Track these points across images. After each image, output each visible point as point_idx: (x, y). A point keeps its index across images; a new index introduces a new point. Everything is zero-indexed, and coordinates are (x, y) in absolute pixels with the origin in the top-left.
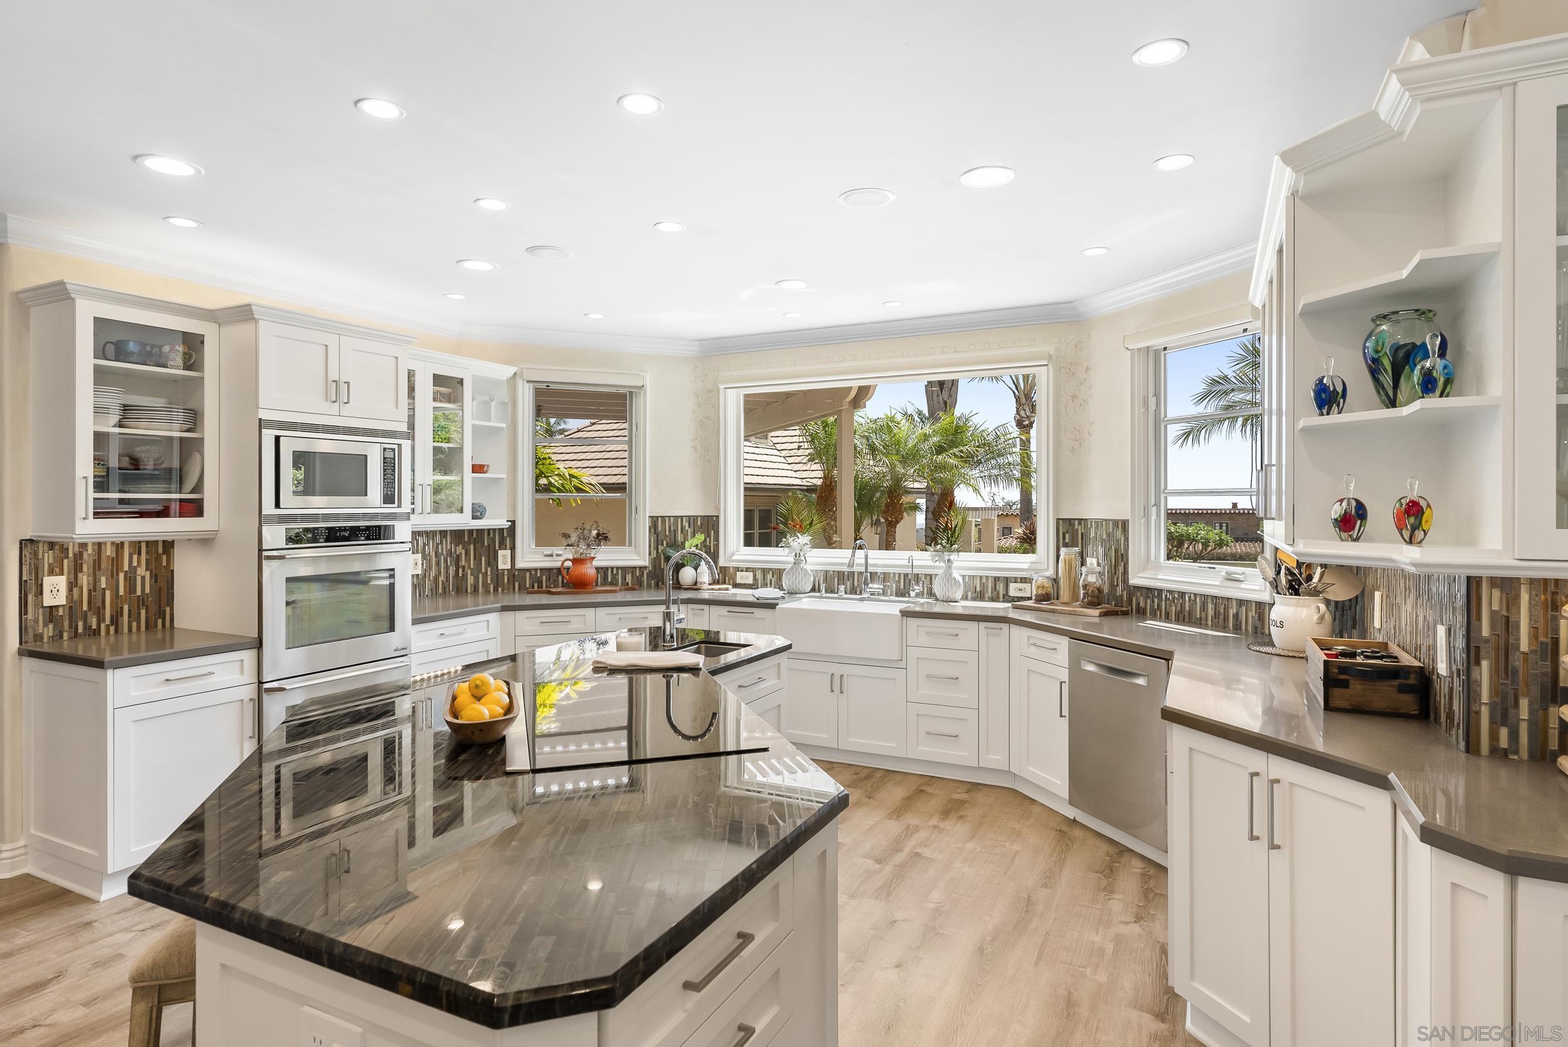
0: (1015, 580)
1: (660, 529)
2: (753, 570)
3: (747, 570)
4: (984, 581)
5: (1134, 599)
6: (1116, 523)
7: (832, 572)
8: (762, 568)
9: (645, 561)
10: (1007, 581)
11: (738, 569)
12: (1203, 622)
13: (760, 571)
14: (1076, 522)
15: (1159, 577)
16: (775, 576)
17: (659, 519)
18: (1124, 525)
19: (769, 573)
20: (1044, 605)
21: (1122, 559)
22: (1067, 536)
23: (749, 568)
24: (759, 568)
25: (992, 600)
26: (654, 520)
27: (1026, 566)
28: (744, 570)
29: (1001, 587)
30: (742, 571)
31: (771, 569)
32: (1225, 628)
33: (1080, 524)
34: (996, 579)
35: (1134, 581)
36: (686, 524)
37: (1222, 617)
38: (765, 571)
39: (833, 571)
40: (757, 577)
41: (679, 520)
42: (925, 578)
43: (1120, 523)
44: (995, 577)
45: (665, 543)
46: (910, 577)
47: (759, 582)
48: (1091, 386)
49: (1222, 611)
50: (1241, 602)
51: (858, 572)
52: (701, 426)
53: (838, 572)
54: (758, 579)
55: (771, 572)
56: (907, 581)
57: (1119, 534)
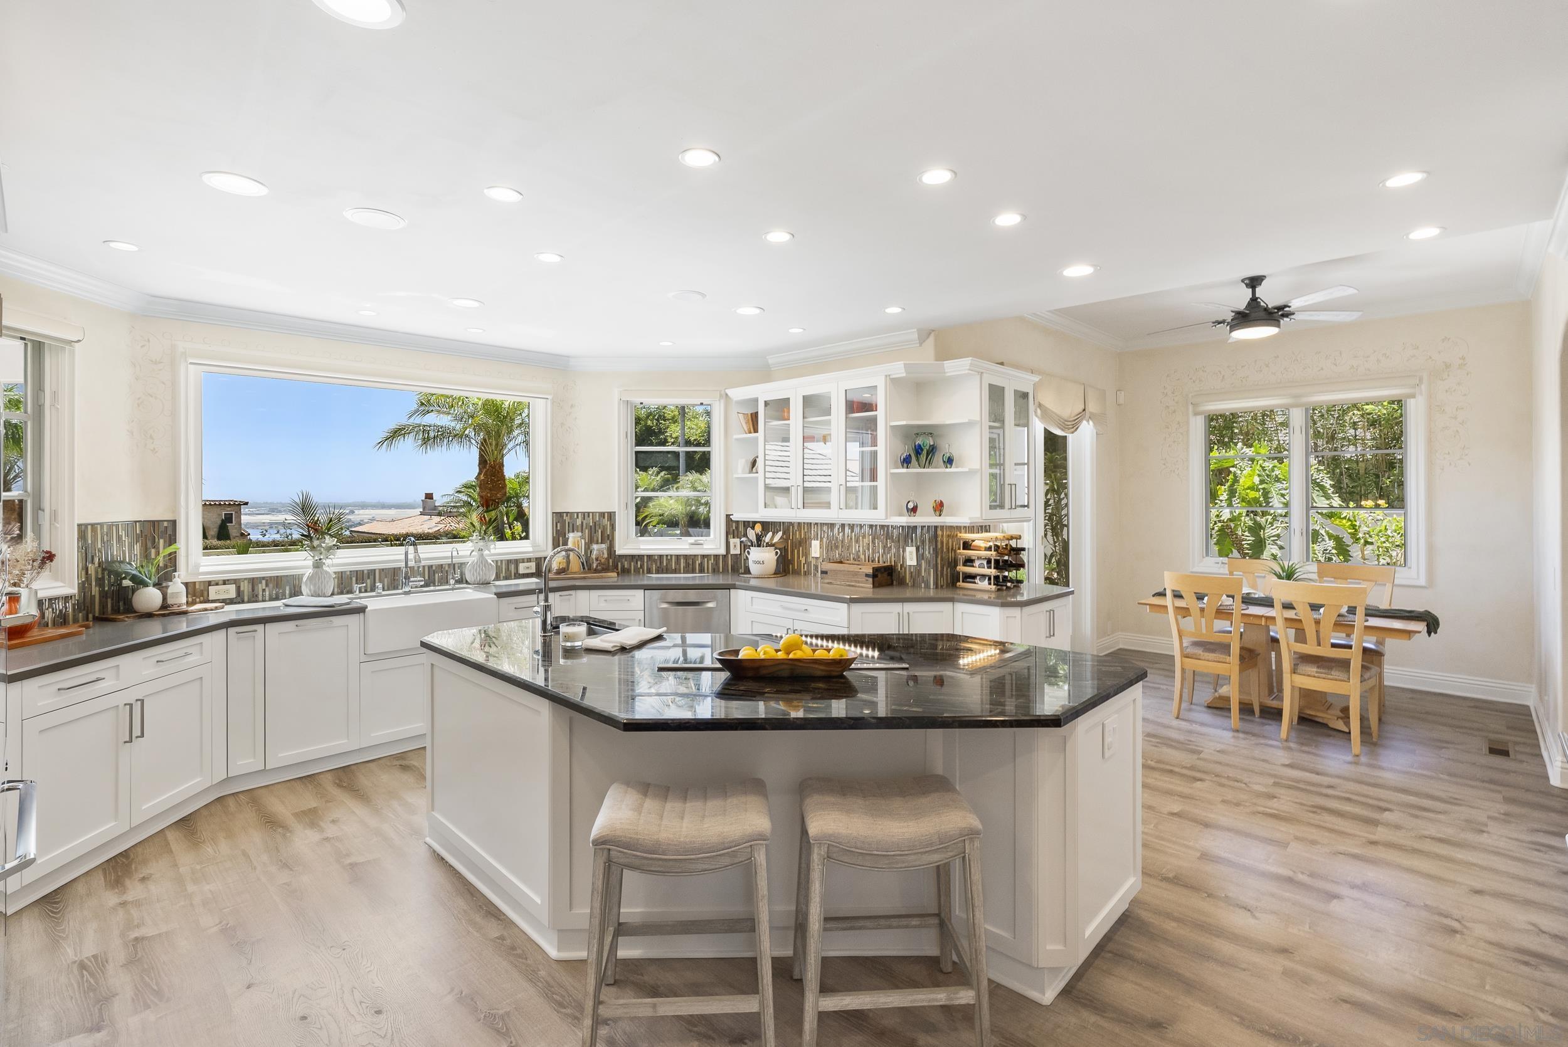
0: (523, 561)
1: (90, 542)
2: (235, 582)
3: (225, 582)
4: (499, 564)
5: (619, 564)
6: (602, 514)
7: (348, 573)
8: (249, 579)
9: (72, 587)
10: (517, 562)
11: (210, 583)
12: (677, 571)
13: (246, 582)
14: (565, 514)
15: (641, 547)
16: (271, 585)
17: (89, 527)
18: (611, 516)
19: (261, 583)
20: (562, 576)
21: (608, 539)
22: (558, 524)
23: (228, 580)
24: (245, 579)
25: (506, 578)
26: (82, 530)
27: (531, 549)
28: (221, 582)
29: (512, 567)
30: (217, 584)
31: (263, 578)
32: (693, 571)
33: (567, 516)
34: (509, 562)
35: (620, 550)
36: (122, 533)
37: (691, 566)
38: (253, 582)
39: (351, 571)
40: (242, 589)
41: (114, 528)
42: (449, 567)
43: (606, 514)
44: (508, 560)
45: (96, 560)
46: (434, 568)
47: (246, 593)
48: (576, 418)
49: (691, 563)
50: (703, 556)
51: (380, 570)
52: (138, 405)
53: (357, 571)
54: (243, 591)
55: (264, 582)
56: (432, 572)
57: (606, 521)
